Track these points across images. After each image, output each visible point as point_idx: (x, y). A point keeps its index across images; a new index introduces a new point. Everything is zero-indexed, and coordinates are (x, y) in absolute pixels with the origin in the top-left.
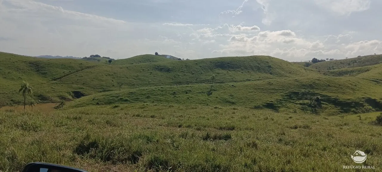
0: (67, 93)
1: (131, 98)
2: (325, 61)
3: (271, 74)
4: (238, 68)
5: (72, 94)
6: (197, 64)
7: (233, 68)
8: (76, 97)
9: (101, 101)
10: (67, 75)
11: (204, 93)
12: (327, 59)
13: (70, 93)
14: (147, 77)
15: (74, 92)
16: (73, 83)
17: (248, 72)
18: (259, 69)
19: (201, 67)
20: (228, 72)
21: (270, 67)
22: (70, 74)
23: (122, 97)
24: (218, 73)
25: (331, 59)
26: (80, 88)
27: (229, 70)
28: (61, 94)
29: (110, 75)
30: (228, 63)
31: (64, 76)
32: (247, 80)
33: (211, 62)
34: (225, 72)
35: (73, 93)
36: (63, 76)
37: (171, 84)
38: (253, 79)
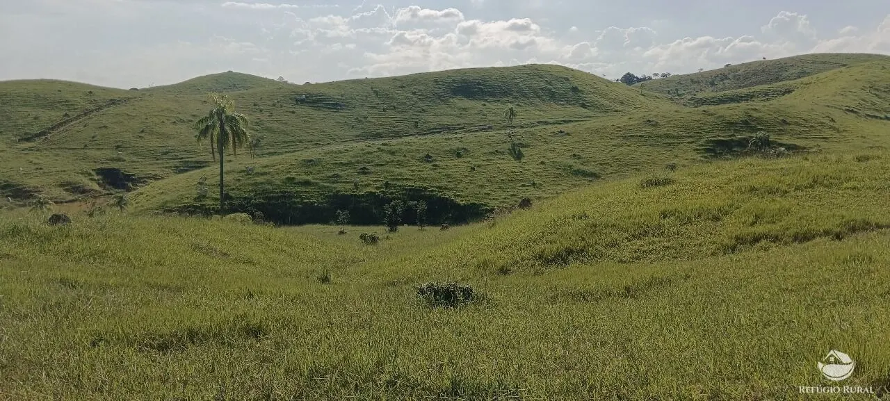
0: (82, 174)
1: (316, 176)
2: (650, 78)
3: (584, 106)
4: (505, 94)
5: (96, 178)
6: (402, 87)
7: (492, 94)
8: (110, 184)
9: (233, 189)
10: (61, 124)
11: (503, 153)
12: (656, 75)
13: (90, 174)
14: (286, 123)
15: (100, 172)
16: (86, 146)
17: (531, 103)
18: (553, 96)
19: (414, 93)
20: (484, 105)
21: (575, 89)
22: (68, 121)
23: (288, 175)
24: (464, 109)
25: (664, 75)
26: (113, 160)
27: (486, 100)
28: (66, 178)
29: (182, 121)
30: (479, 84)
31: (53, 129)
32: (538, 122)
33: (436, 82)
34: (478, 105)
35: (98, 174)
36: (49, 129)
37: (358, 138)
38: (552, 121)
